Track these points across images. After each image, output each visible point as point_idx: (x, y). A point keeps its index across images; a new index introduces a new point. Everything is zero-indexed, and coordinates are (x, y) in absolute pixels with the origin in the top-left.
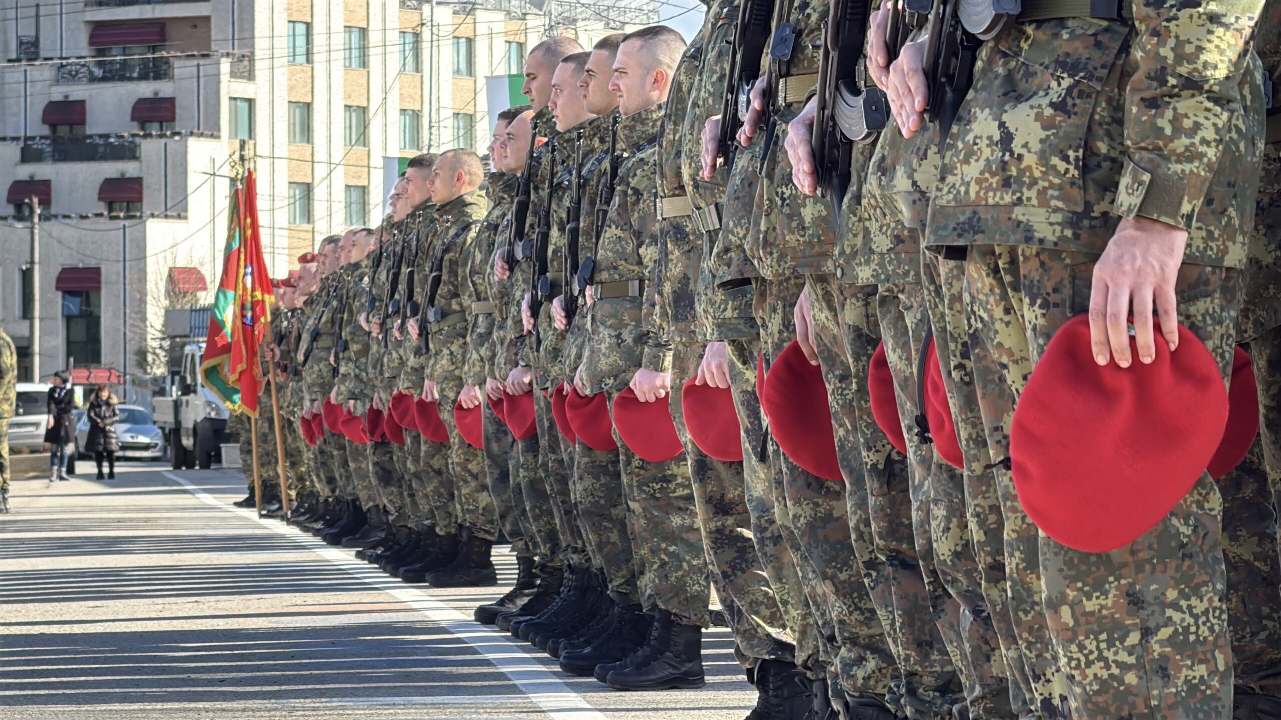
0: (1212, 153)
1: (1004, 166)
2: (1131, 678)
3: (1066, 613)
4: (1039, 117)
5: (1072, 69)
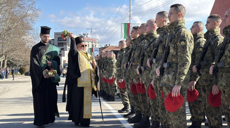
3: (173, 118)
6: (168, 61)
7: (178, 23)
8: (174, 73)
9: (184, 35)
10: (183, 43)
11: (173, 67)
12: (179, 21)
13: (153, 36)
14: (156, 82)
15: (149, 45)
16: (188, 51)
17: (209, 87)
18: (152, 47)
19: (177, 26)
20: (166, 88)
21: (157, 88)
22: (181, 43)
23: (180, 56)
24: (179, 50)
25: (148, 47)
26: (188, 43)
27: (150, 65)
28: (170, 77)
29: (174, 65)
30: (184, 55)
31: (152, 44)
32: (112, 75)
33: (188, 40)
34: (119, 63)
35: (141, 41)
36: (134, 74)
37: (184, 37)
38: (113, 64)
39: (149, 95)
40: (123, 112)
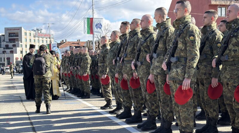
0: (193, 73)
1: (177, 74)
3: (181, 110)
4: (180, 70)
5: (183, 66)
6: (175, 55)
7: (185, 18)
8: (182, 67)
9: (193, 30)
10: (192, 38)
11: (181, 62)
13: (149, 31)
15: (145, 40)
16: (197, 46)
17: (208, 80)
18: (149, 43)
19: (184, 22)
20: (173, 81)
21: (158, 82)
22: (190, 38)
23: (190, 50)
24: (188, 45)
25: (144, 42)
26: (197, 38)
28: (179, 70)
29: (183, 60)
30: (194, 49)
31: (149, 39)
32: (86, 72)
33: (196, 35)
34: (102, 59)
35: (134, 36)
36: (126, 69)
37: (192, 32)
38: (87, 60)
39: (147, 90)
40: (106, 108)
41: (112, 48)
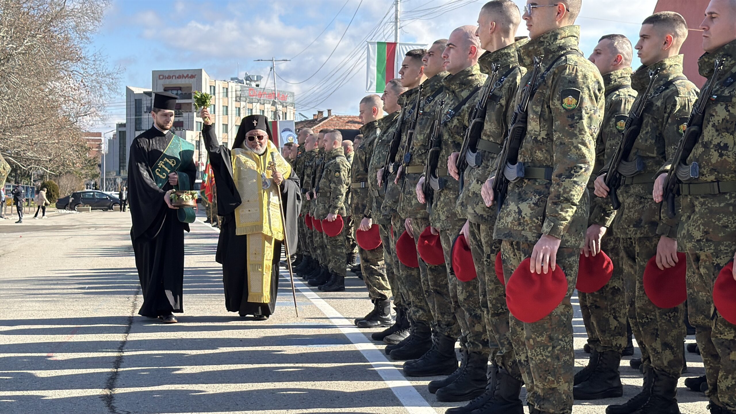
0: (569, 218)
1: (519, 219)
2: (549, 360)
3: (531, 341)
4: (530, 207)
5: (540, 194)
6: (520, 159)
7: (555, 36)
8: (537, 197)
9: (576, 75)
10: (570, 101)
11: (535, 180)
12: (558, 31)
13: (471, 81)
14: (479, 226)
15: (457, 109)
16: (587, 129)
17: (647, 243)
18: (467, 117)
19: (553, 47)
20: (512, 244)
21: (480, 246)
22: (565, 100)
23: (561, 143)
24: (557, 123)
25: (453, 116)
26: (587, 103)
27: (459, 174)
28: (526, 208)
29: (540, 173)
30: (574, 140)
31: (467, 105)
32: (336, 207)
33: (586, 91)
34: (362, 169)
35: (434, 96)
36: (410, 202)
37: (574, 81)
38: (339, 172)
39: (455, 269)
40: (369, 324)
41: (385, 133)
